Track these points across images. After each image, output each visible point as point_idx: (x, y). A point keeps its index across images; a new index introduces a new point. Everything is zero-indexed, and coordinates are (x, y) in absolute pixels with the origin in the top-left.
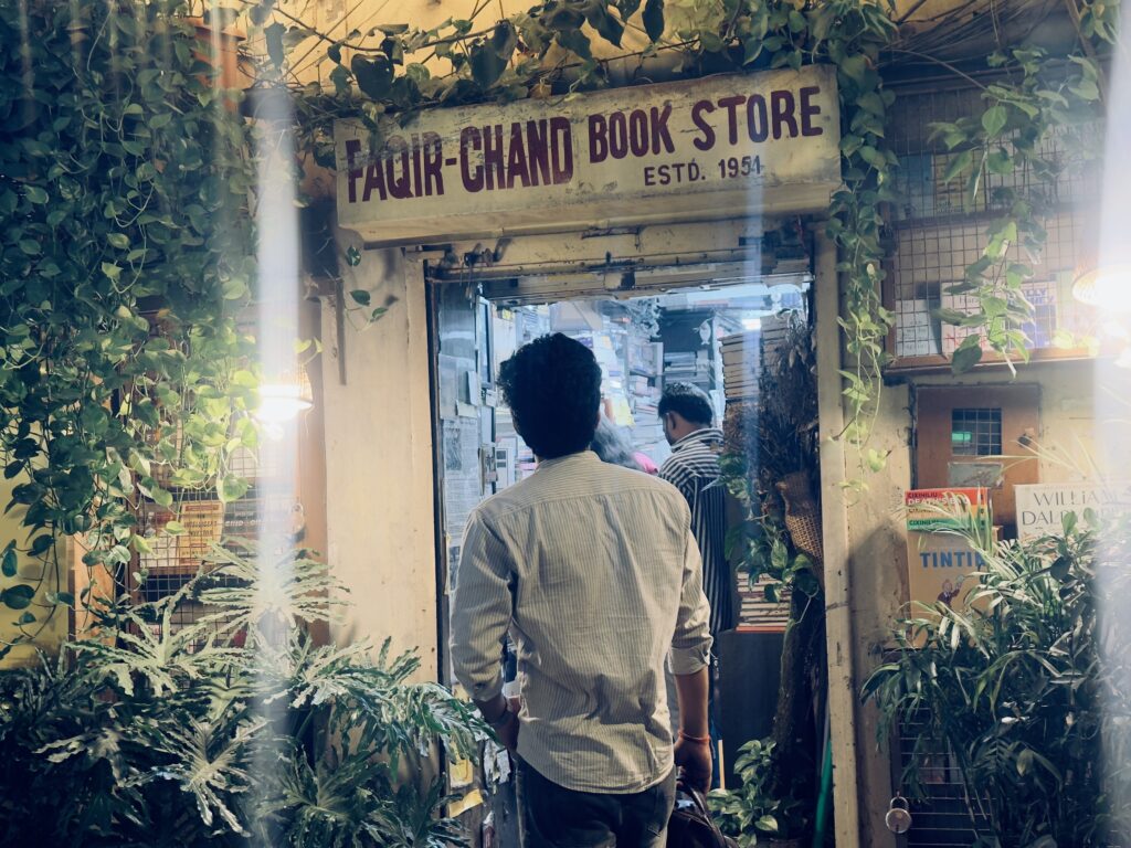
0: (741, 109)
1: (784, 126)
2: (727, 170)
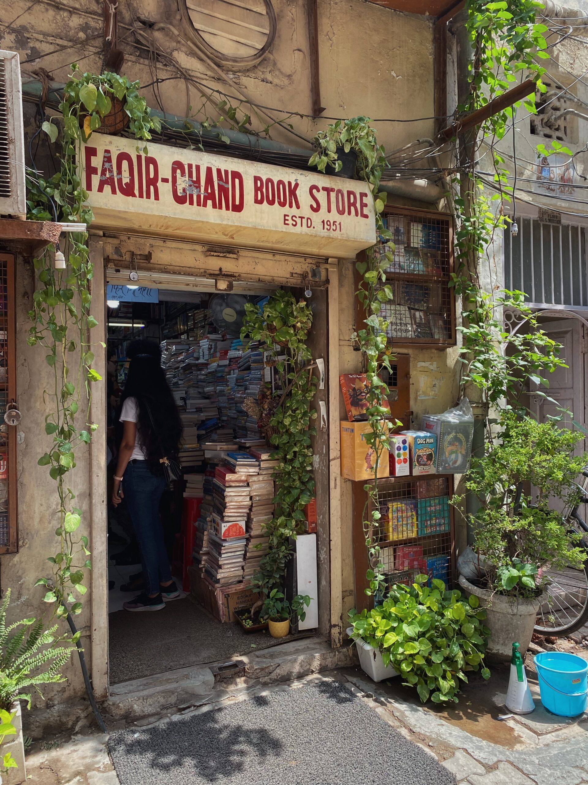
0: (333, 195)
1: (352, 209)
2: (326, 226)
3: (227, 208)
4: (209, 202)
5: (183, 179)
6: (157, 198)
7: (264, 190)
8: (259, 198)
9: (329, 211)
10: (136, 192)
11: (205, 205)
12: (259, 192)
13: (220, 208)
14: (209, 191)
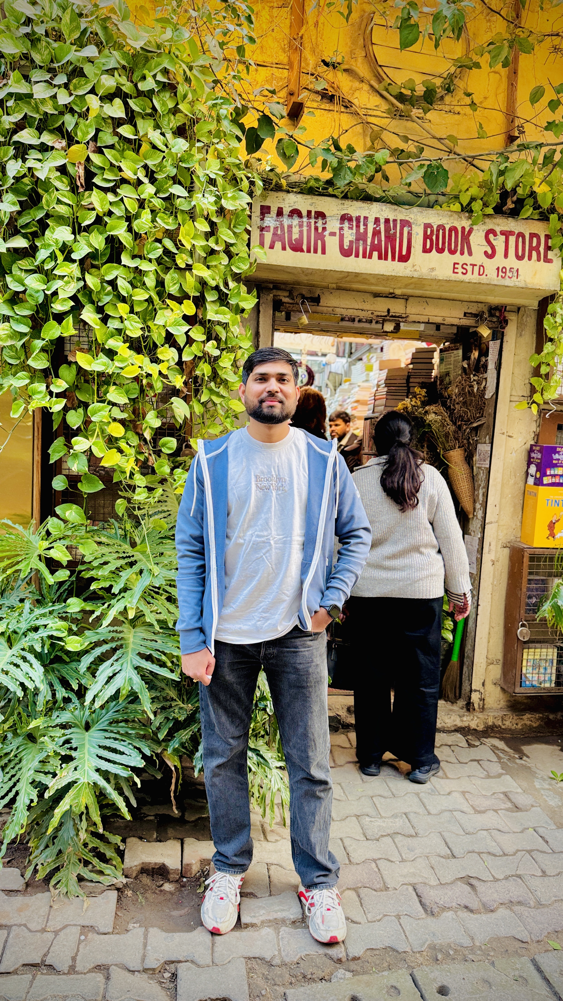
0: (512, 239)
1: (534, 254)
2: (500, 273)
3: (393, 259)
4: (375, 254)
5: (350, 231)
6: (324, 252)
7: (434, 238)
8: (428, 247)
9: (506, 255)
10: (305, 247)
11: (370, 257)
12: (428, 241)
13: (386, 259)
14: (376, 242)
